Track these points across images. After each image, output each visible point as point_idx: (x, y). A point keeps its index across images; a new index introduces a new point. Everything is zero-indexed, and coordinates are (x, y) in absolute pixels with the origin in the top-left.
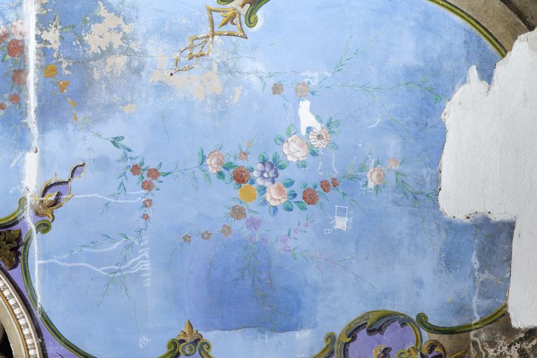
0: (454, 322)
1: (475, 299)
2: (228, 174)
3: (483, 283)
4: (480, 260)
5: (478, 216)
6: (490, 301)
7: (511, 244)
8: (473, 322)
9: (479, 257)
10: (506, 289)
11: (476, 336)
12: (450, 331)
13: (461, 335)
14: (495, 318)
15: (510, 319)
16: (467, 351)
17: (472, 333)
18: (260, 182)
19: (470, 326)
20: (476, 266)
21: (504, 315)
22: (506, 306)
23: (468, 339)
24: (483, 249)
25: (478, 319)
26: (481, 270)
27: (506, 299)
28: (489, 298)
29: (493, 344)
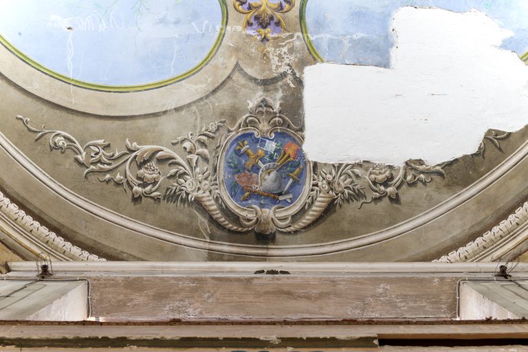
0: (309, 19)
1: (328, 36)
3: (341, 41)
4: (359, 40)
5: (395, 38)
6: (327, 48)
7: (372, 65)
8: (309, 35)
9: (362, 39)
10: (335, 62)
11: (298, 37)
12: (301, 17)
13: (299, 26)
14: (313, 53)
15: (311, 65)
16: (286, 30)
17: (300, 34)
19: (306, 33)
20: (354, 37)
21: (315, 59)
22: (322, 61)
23: (296, 31)
24: (368, 42)
25: (311, 38)
26: (352, 41)
27: (328, 62)
28: (329, 47)
29: (291, 51)
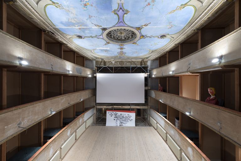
2: (86, 7)
18: (85, 2)
